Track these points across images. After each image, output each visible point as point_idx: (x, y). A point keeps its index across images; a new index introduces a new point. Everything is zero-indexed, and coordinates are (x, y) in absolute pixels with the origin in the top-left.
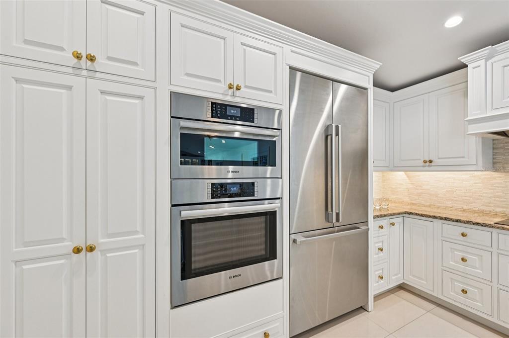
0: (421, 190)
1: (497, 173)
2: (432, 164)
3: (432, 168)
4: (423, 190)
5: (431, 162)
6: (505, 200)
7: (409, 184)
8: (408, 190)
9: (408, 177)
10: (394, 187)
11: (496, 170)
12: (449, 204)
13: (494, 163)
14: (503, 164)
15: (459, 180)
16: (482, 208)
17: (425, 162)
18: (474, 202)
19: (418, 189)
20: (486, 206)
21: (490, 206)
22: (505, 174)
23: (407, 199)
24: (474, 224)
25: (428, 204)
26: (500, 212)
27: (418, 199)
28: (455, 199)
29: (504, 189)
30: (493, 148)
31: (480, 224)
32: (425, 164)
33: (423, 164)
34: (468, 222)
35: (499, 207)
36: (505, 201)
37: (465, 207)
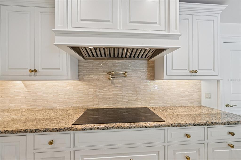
0: (36, 96)
1: (80, 82)
2: (37, 73)
3: (37, 78)
4: (37, 96)
5: (35, 71)
6: (83, 98)
7: (26, 92)
8: (25, 97)
9: (25, 85)
10: (12, 96)
11: (80, 80)
12: (55, 105)
13: (79, 75)
14: (83, 76)
15: (61, 87)
16: (73, 105)
17: (31, 71)
18: (69, 102)
19: (33, 96)
20: (75, 104)
21: (77, 104)
22: (83, 82)
23: (24, 106)
24: (57, 131)
25: (41, 108)
26: (81, 107)
27: (34, 105)
28: (59, 101)
29: (83, 92)
30: (79, 66)
31: (62, 129)
32: (31, 74)
33: (29, 73)
34: (54, 130)
35: (81, 103)
36: (83, 100)
37: (65, 106)
